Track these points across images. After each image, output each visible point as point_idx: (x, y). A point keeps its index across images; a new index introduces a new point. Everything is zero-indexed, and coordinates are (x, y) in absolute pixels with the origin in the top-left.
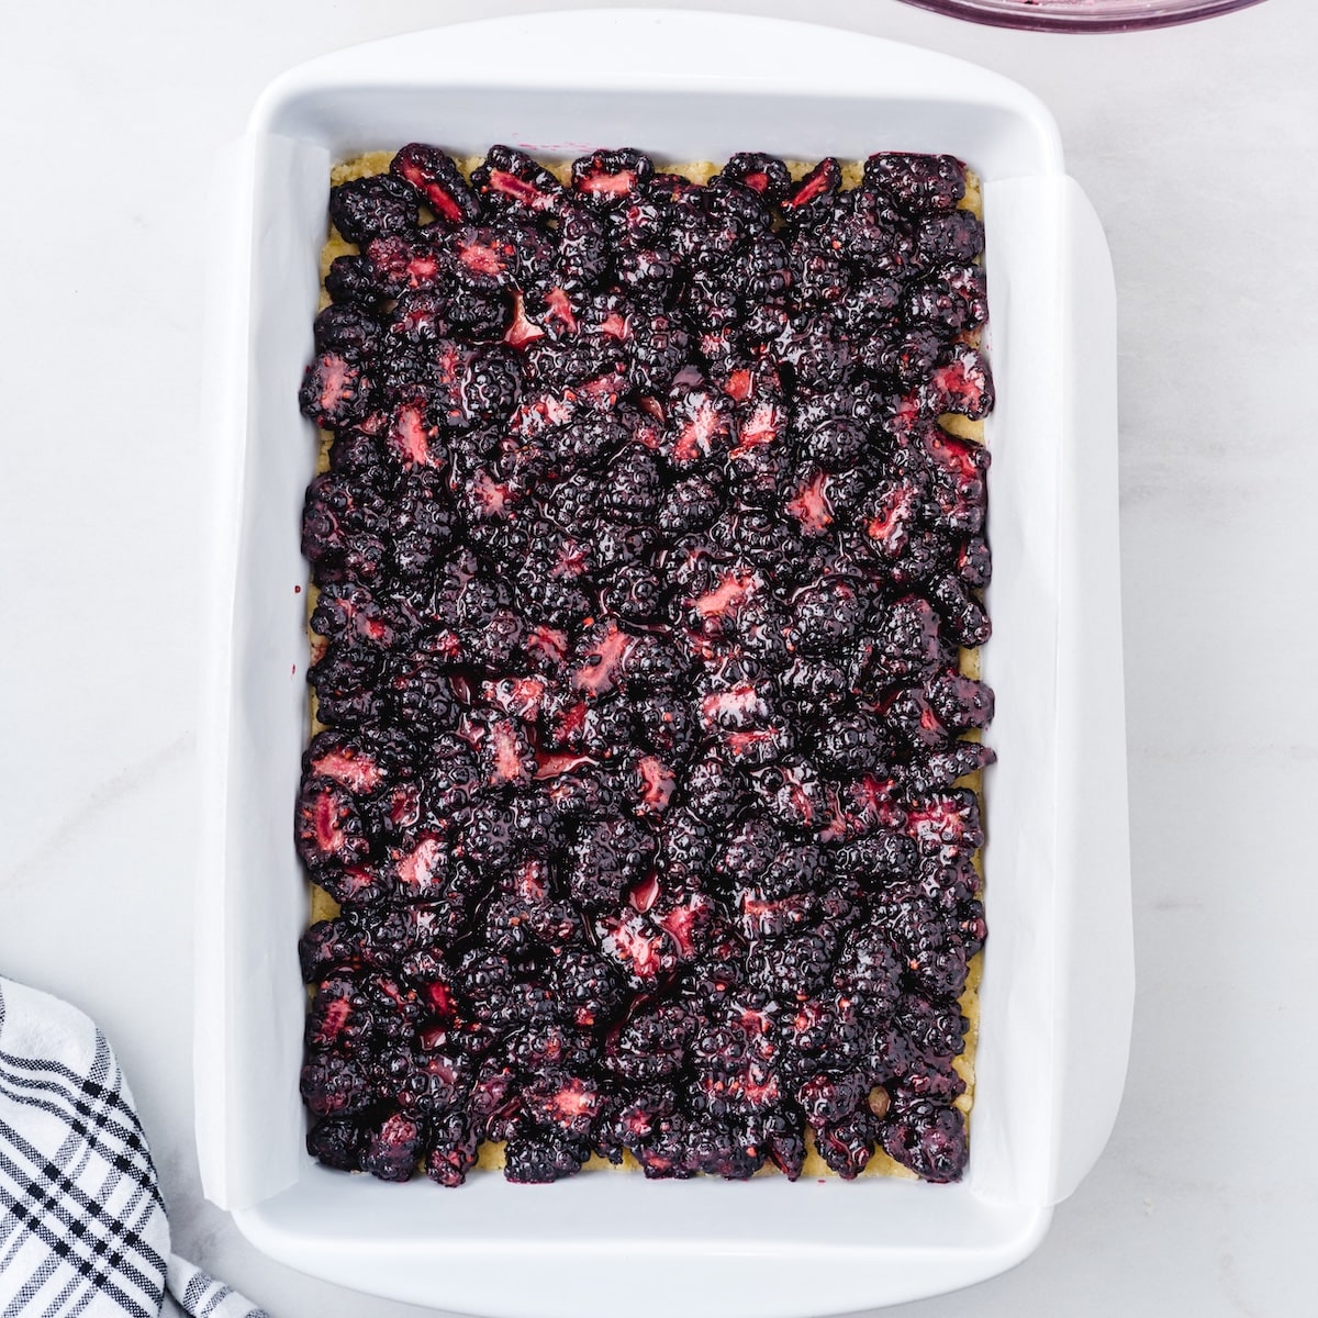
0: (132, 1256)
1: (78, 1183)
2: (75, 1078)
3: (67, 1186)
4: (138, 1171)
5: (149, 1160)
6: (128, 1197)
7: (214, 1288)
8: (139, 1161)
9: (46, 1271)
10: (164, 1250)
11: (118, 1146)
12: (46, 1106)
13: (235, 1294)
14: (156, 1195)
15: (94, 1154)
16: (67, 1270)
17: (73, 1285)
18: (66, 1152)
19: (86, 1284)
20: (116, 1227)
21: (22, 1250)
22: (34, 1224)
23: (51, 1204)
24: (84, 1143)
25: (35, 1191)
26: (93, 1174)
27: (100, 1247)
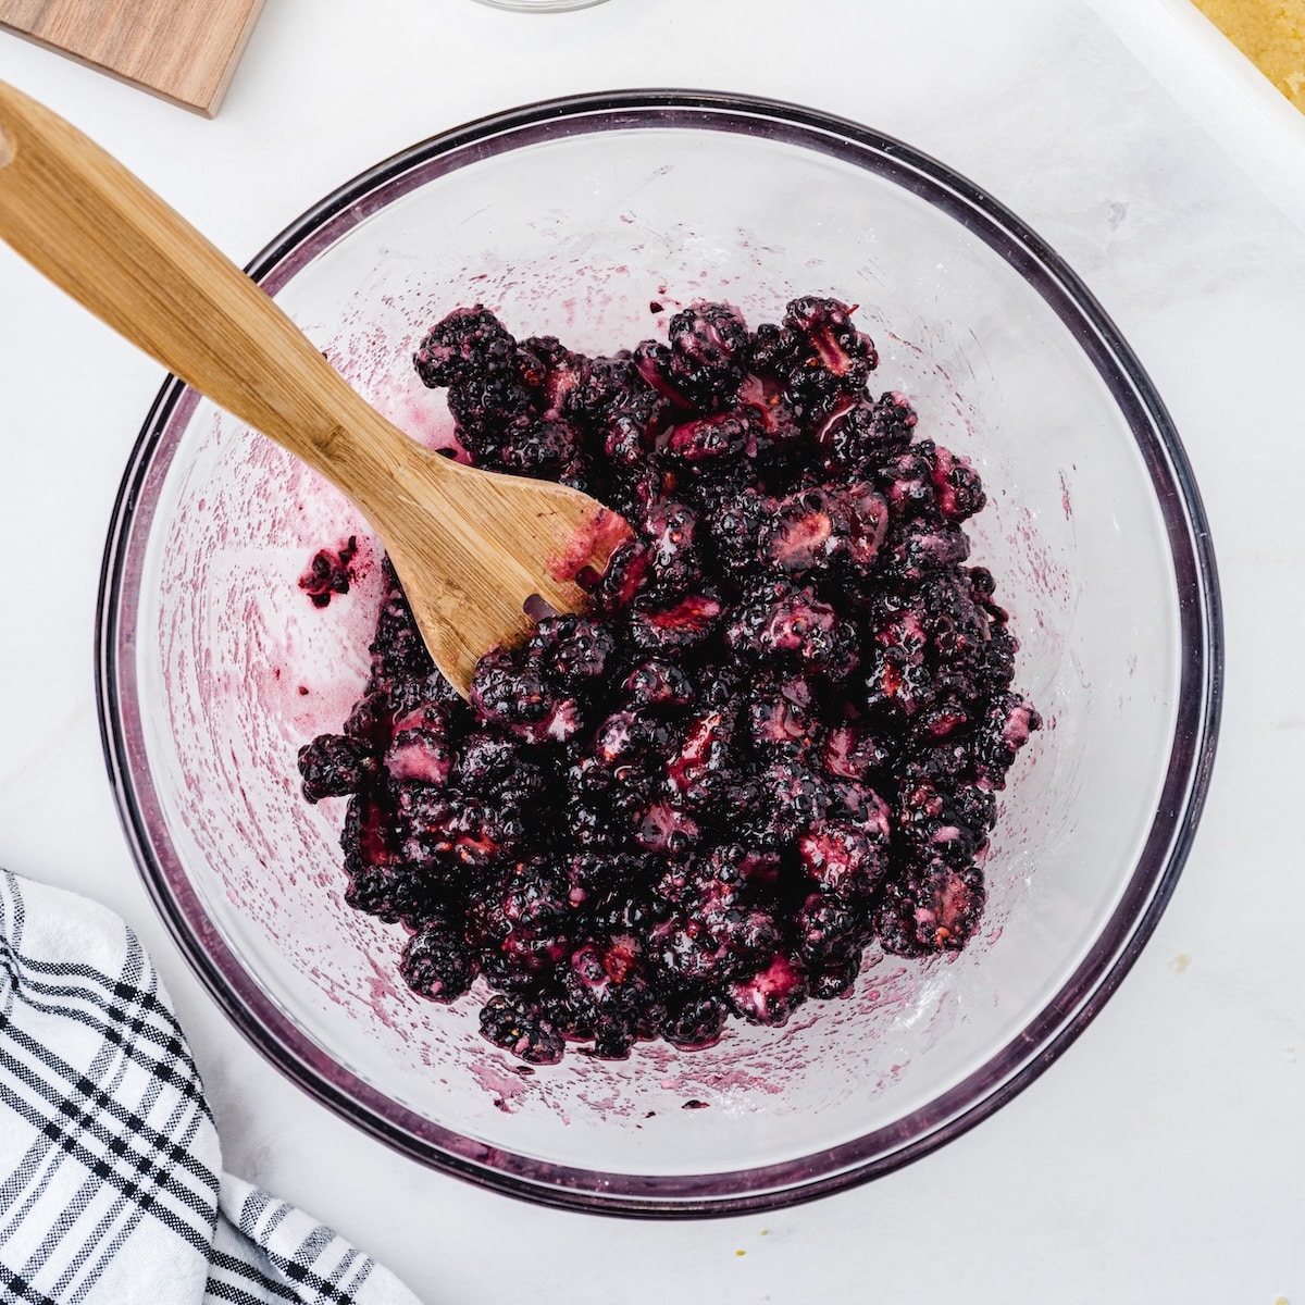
0: (180, 1173)
1: (116, 1097)
2: (106, 982)
3: (103, 1101)
4: (181, 1080)
5: (193, 1067)
6: (171, 1108)
7: (273, 1206)
8: (181, 1069)
9: (85, 1195)
10: (215, 1166)
11: (158, 1053)
12: (75, 1015)
13: (296, 1211)
14: (202, 1105)
15: (131, 1063)
16: (109, 1193)
17: (117, 1208)
18: (100, 1064)
19: (131, 1206)
20: (161, 1142)
21: (57, 1174)
22: (70, 1145)
23: (87, 1122)
24: (120, 1053)
25: (69, 1109)
26: (131, 1085)
27: (144, 1165)
